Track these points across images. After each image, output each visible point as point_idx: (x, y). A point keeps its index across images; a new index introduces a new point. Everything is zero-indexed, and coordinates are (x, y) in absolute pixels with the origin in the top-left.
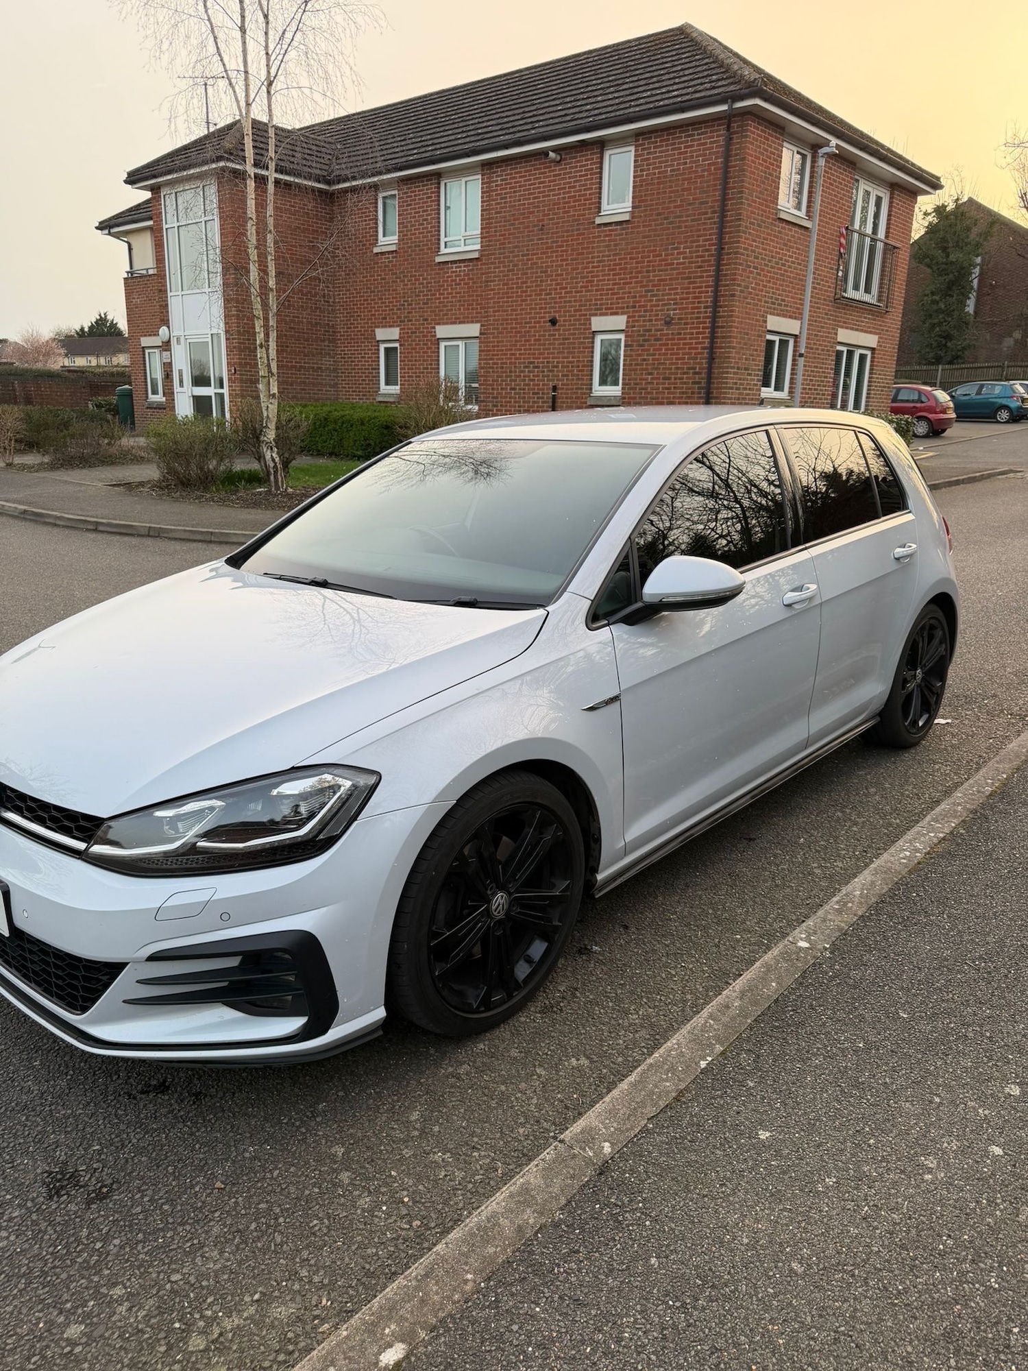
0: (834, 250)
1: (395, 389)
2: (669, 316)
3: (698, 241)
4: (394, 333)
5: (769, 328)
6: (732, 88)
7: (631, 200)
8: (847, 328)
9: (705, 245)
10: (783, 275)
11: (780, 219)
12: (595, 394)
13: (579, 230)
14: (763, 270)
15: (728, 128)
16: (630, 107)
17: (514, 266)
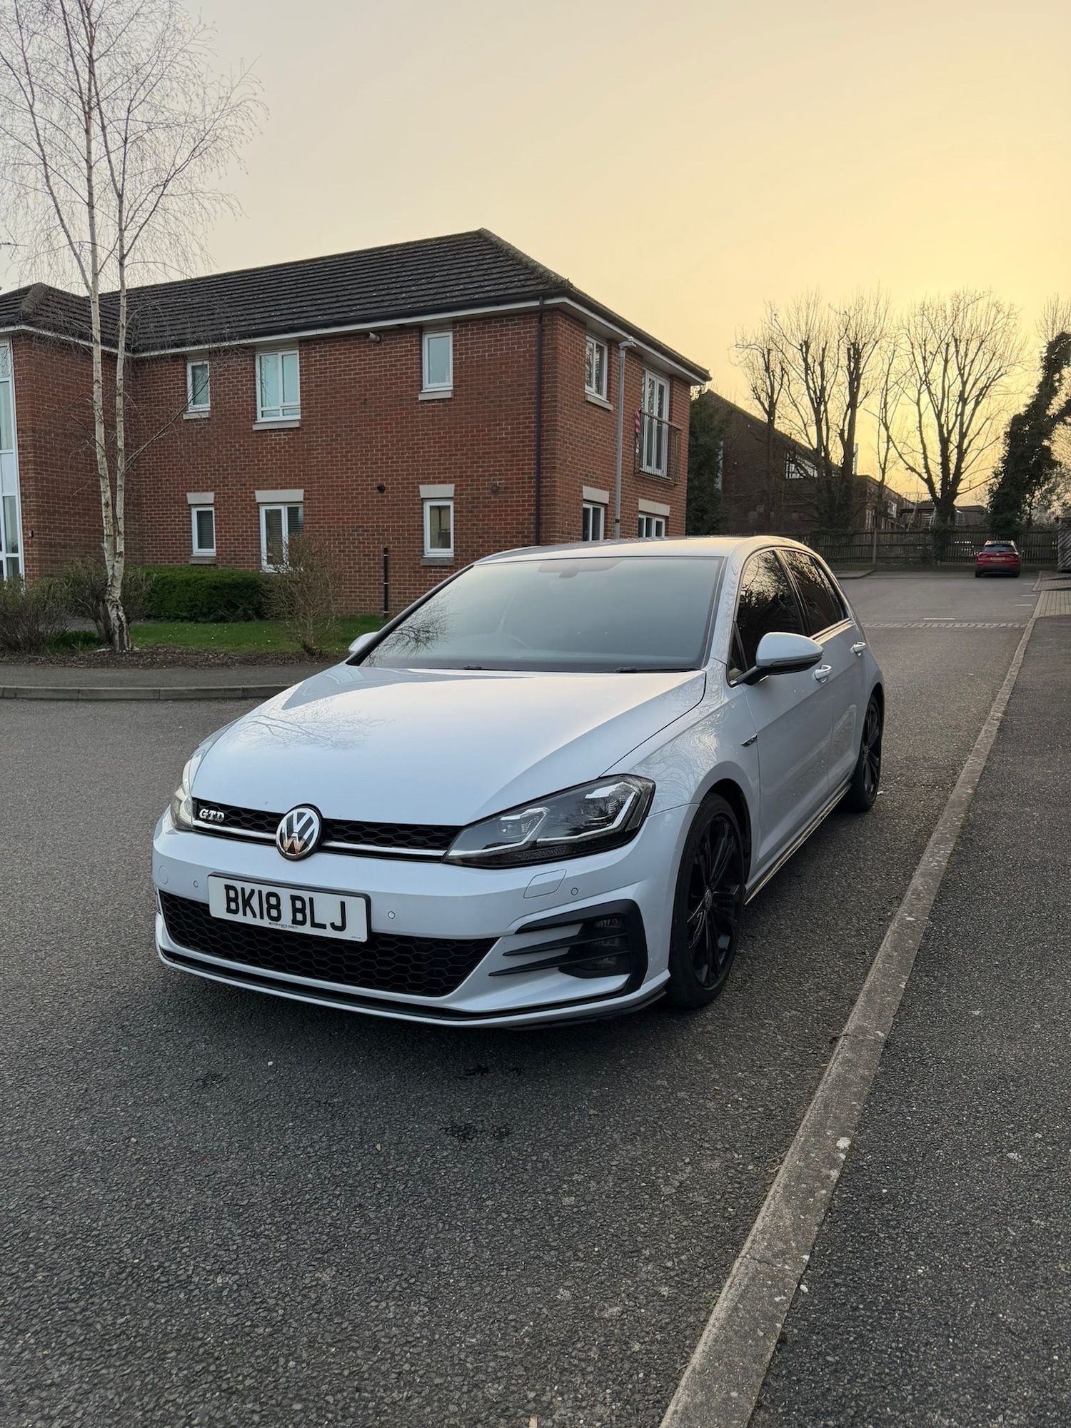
0: (631, 430)
1: (211, 552)
2: (495, 485)
3: (518, 419)
4: (209, 497)
5: (584, 498)
6: (541, 287)
7: (451, 379)
8: (645, 498)
9: (525, 423)
10: (592, 451)
11: (587, 401)
12: (427, 555)
13: (402, 405)
14: (577, 446)
15: (540, 321)
16: (446, 297)
17: (337, 436)
